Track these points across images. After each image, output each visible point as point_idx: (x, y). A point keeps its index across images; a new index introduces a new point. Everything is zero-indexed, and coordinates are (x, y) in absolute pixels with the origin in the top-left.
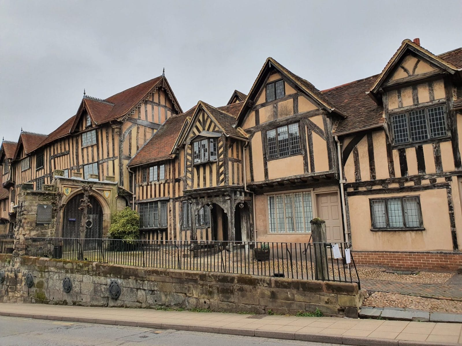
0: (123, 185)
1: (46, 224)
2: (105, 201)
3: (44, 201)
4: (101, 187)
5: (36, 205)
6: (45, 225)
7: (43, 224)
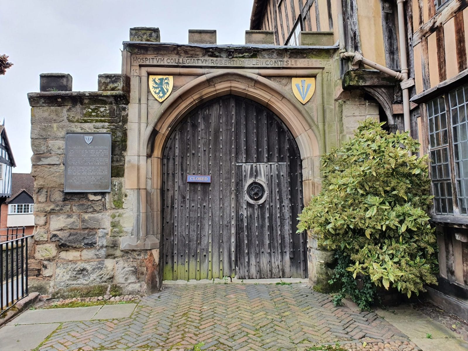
0: (356, 48)
1: (95, 194)
2: (296, 113)
3: (86, 122)
4: (280, 65)
5: (62, 133)
6: (92, 197)
7: (83, 195)
